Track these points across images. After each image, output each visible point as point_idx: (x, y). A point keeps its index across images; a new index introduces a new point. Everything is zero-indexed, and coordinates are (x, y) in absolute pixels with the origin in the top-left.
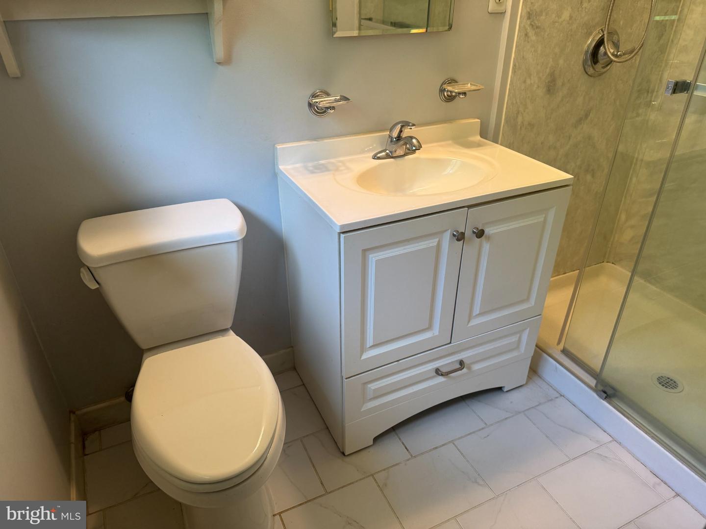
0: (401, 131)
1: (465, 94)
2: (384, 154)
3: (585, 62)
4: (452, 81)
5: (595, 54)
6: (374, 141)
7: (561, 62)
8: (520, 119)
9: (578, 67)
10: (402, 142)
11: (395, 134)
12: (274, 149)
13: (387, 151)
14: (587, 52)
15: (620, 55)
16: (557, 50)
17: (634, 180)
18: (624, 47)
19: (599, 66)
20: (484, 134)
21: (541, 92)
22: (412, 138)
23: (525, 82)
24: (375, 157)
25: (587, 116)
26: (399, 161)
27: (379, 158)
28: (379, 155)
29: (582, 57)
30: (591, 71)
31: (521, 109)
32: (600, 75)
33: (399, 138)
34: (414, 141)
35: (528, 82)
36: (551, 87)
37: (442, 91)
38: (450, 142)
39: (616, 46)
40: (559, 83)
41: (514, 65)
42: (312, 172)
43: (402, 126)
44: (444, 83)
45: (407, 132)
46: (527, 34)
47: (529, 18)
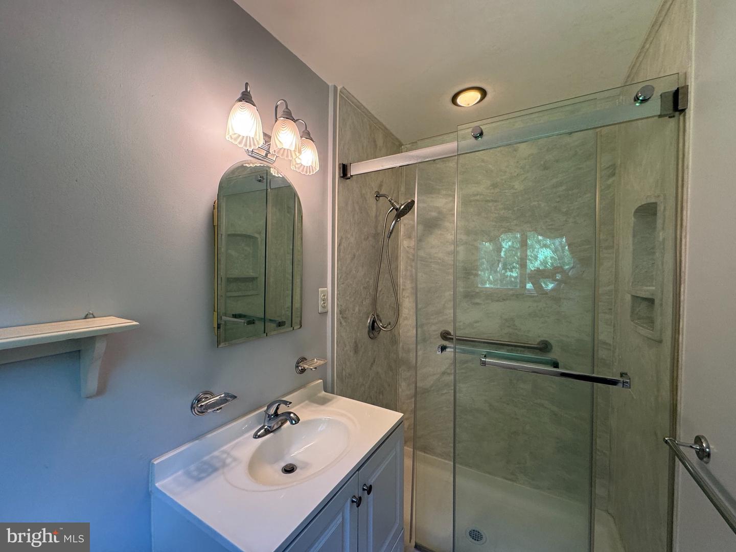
0: (277, 408)
2: (262, 431)
3: (369, 332)
5: (373, 327)
7: (359, 334)
10: (280, 418)
11: (272, 411)
12: (149, 466)
13: (266, 427)
14: (369, 326)
15: (386, 327)
17: (400, 390)
19: (376, 333)
20: (326, 390)
22: (290, 413)
23: (343, 350)
24: (256, 436)
27: (260, 437)
28: (259, 434)
29: (367, 329)
30: (372, 336)
31: (344, 367)
32: (377, 338)
33: (276, 414)
34: (292, 415)
36: (356, 350)
37: (297, 367)
38: (307, 402)
39: (382, 322)
40: (359, 346)
41: (337, 341)
43: (278, 405)
44: (298, 363)
46: (341, 323)
47: (341, 314)
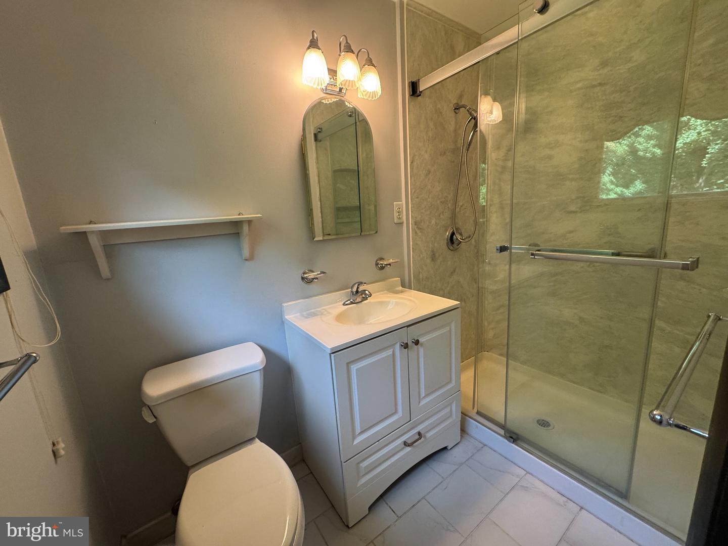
0: (358, 288)
1: (390, 264)
2: (349, 302)
3: (447, 244)
4: (382, 259)
5: (451, 239)
6: (343, 295)
7: (436, 245)
8: (421, 276)
9: (445, 247)
10: (360, 294)
11: (355, 289)
12: (281, 307)
13: (351, 300)
14: (447, 239)
15: (465, 239)
16: (433, 239)
17: (486, 302)
18: (465, 235)
19: (455, 245)
20: (403, 285)
21: (429, 261)
22: (365, 290)
23: (420, 256)
24: (344, 304)
25: (454, 271)
26: (359, 305)
27: (347, 305)
28: (346, 303)
29: (446, 241)
30: (451, 248)
31: (420, 270)
32: (456, 250)
33: (357, 292)
34: (367, 292)
35: (421, 256)
36: (433, 258)
37: (377, 264)
38: (386, 291)
39: (461, 234)
40: (437, 255)
41: (413, 248)
42: (307, 318)
43: (358, 285)
44: (377, 260)
45: (361, 288)
46: (416, 232)
47: (415, 225)
